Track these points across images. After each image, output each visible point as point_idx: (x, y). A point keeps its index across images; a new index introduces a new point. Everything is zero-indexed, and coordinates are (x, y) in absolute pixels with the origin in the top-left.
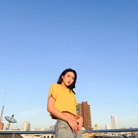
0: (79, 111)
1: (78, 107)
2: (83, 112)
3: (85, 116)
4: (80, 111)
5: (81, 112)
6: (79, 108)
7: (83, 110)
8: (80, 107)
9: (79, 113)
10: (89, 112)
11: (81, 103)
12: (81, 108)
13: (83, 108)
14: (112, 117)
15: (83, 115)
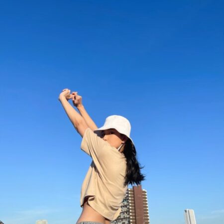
0: (128, 202)
2: (134, 203)
3: (138, 211)
4: (130, 201)
5: (131, 203)
6: (128, 196)
7: (134, 200)
8: (130, 195)
9: (129, 205)
10: (144, 204)
11: (132, 188)
12: (131, 197)
13: (134, 197)
14: (186, 211)
15: (135, 209)
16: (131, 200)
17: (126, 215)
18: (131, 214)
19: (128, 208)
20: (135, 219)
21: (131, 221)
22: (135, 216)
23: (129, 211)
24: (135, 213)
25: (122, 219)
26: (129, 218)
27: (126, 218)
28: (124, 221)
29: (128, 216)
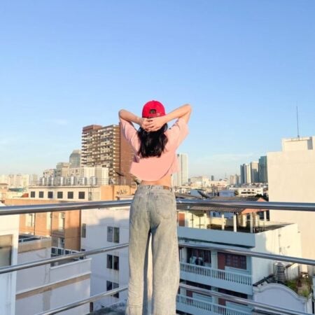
0: (112, 142)
1: (111, 132)
2: (120, 143)
3: (123, 152)
4: (114, 141)
5: (116, 143)
6: (112, 134)
7: (120, 140)
8: (114, 133)
9: (112, 145)
11: (118, 124)
12: (116, 135)
13: (120, 136)
14: (178, 155)
15: (120, 151)
16: (116, 139)
17: (108, 157)
18: (114, 156)
19: (112, 149)
20: (120, 162)
21: (114, 163)
22: (120, 158)
23: (112, 152)
24: (120, 154)
25: (102, 162)
26: (112, 160)
27: (108, 160)
28: (104, 164)
29: (111, 158)
